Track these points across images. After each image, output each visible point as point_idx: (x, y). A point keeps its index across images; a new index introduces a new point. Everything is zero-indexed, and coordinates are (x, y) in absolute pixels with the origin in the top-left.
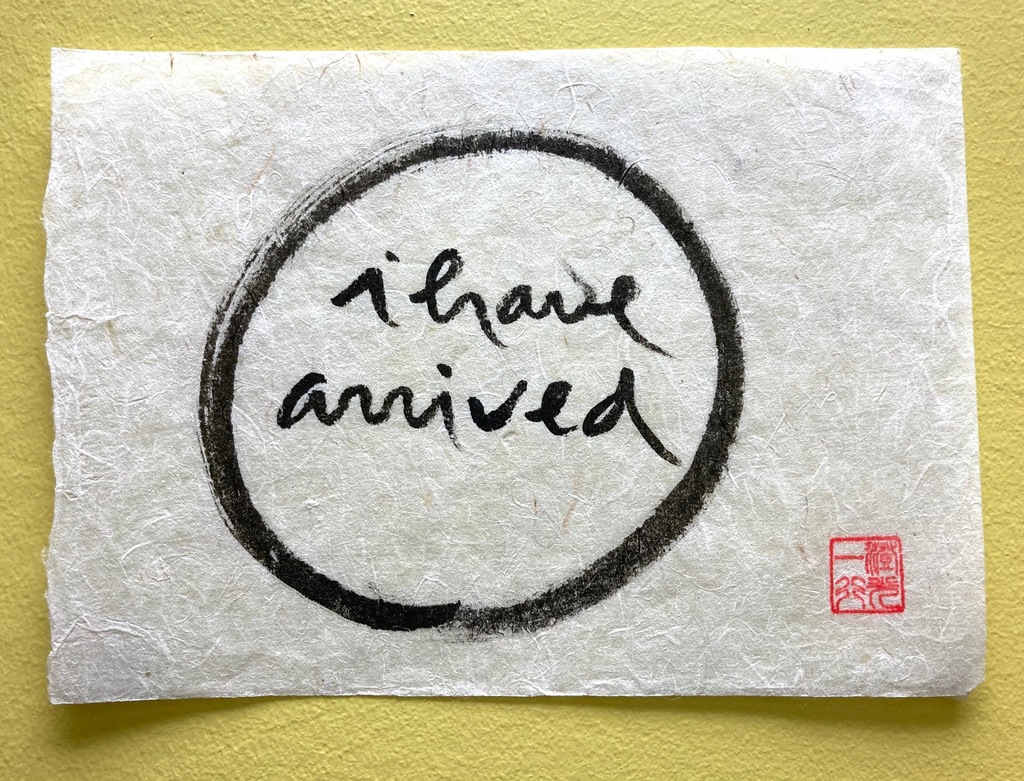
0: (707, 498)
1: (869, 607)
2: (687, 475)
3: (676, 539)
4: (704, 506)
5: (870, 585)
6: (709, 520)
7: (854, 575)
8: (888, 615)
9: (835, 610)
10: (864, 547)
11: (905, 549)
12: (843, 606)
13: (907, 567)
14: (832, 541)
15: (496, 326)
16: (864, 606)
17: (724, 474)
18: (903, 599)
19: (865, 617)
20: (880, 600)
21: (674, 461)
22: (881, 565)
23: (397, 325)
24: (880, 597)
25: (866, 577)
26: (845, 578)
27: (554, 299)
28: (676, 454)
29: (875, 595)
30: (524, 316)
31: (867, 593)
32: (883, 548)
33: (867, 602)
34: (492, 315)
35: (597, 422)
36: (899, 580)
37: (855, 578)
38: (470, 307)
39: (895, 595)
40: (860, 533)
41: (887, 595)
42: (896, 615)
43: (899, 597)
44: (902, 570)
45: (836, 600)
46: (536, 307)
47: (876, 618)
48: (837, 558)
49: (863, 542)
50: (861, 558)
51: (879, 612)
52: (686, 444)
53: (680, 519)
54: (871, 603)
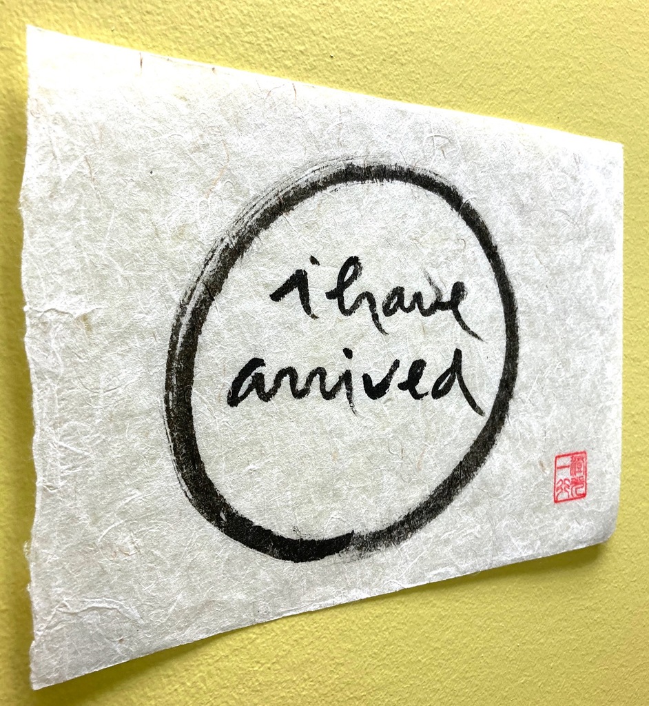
0: (497, 437)
1: (571, 497)
2: (488, 422)
3: (480, 466)
4: (496, 443)
5: (572, 483)
6: (498, 451)
7: (565, 477)
8: (579, 500)
9: (556, 501)
10: (570, 459)
11: (589, 458)
12: (559, 498)
13: (589, 470)
14: (556, 458)
15: (382, 317)
16: (569, 496)
17: (506, 419)
18: (586, 489)
19: (569, 503)
20: (576, 491)
21: (481, 413)
22: (577, 470)
23: (317, 317)
24: (576, 489)
25: (570, 478)
26: (561, 480)
27: (418, 297)
28: (482, 408)
29: (574, 489)
30: (399, 311)
31: (570, 487)
32: (579, 459)
33: (570, 493)
34: (379, 309)
35: (440, 388)
36: (584, 477)
37: (565, 479)
38: (365, 303)
39: (582, 487)
40: (568, 451)
41: (579, 488)
42: (582, 499)
43: (583, 489)
44: (586, 471)
45: (556, 494)
46: (407, 304)
47: (573, 503)
48: (558, 468)
49: (569, 457)
50: (568, 467)
51: (575, 499)
52: (487, 401)
53: (483, 453)
54: (572, 494)
